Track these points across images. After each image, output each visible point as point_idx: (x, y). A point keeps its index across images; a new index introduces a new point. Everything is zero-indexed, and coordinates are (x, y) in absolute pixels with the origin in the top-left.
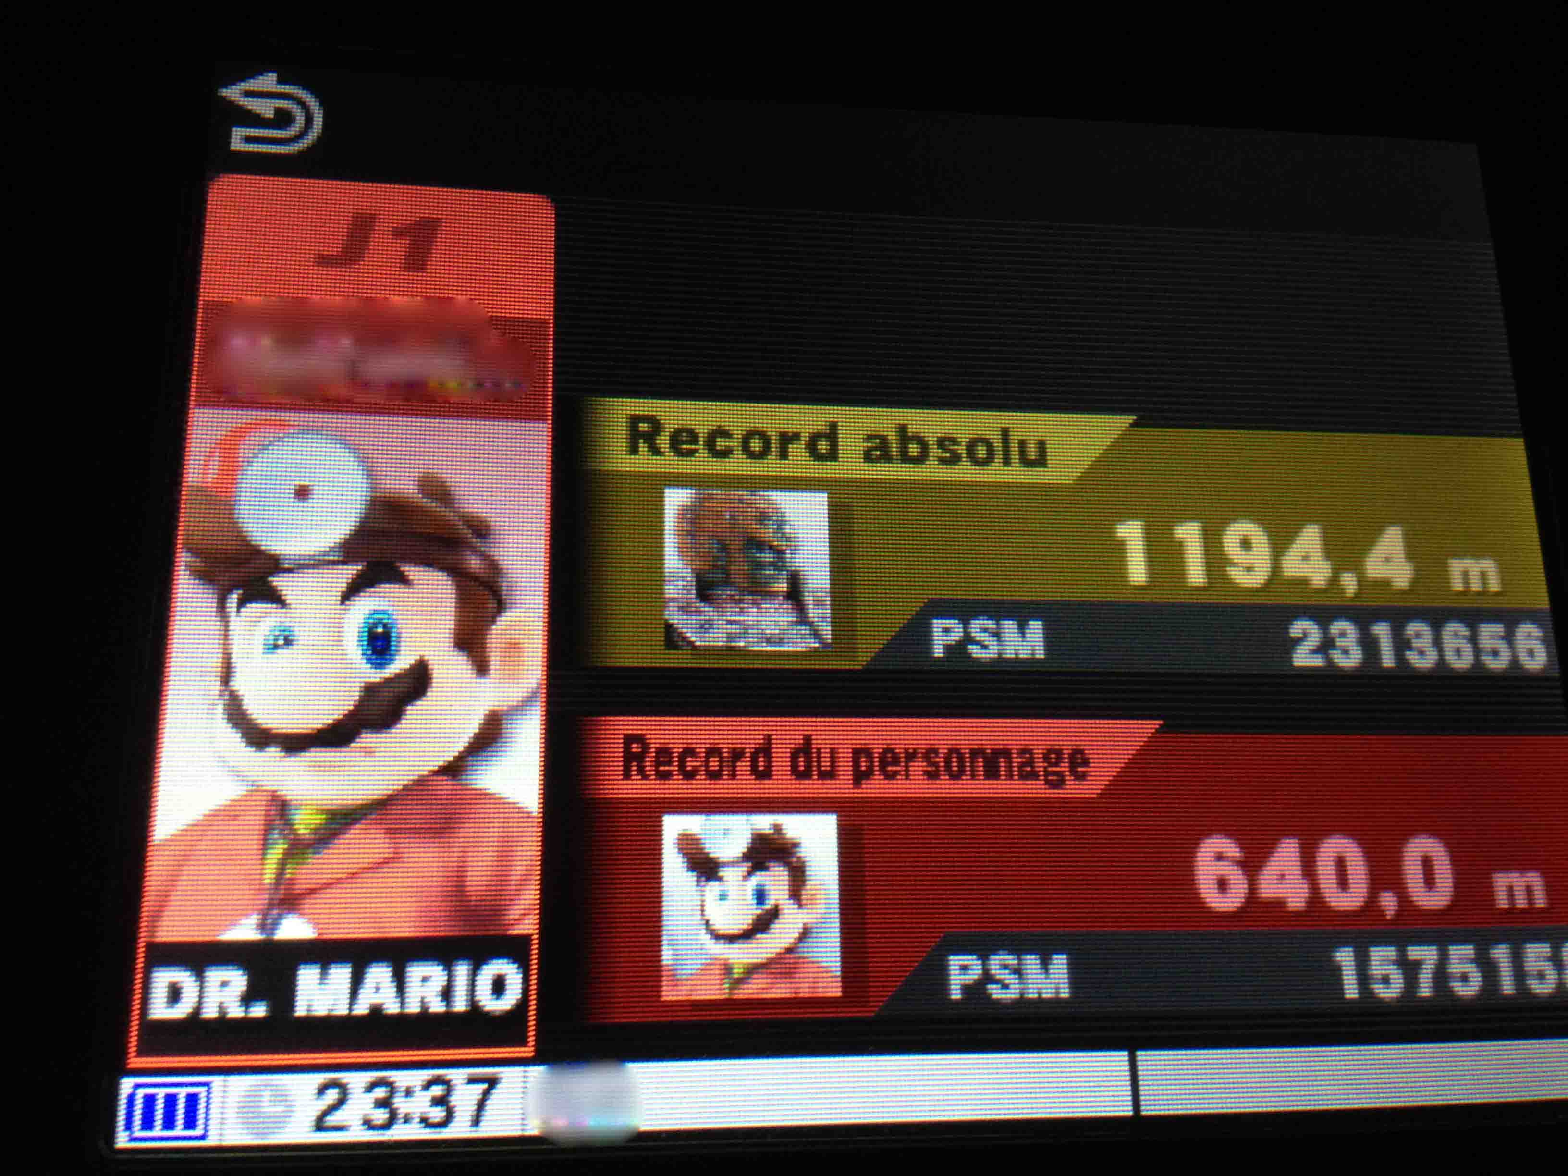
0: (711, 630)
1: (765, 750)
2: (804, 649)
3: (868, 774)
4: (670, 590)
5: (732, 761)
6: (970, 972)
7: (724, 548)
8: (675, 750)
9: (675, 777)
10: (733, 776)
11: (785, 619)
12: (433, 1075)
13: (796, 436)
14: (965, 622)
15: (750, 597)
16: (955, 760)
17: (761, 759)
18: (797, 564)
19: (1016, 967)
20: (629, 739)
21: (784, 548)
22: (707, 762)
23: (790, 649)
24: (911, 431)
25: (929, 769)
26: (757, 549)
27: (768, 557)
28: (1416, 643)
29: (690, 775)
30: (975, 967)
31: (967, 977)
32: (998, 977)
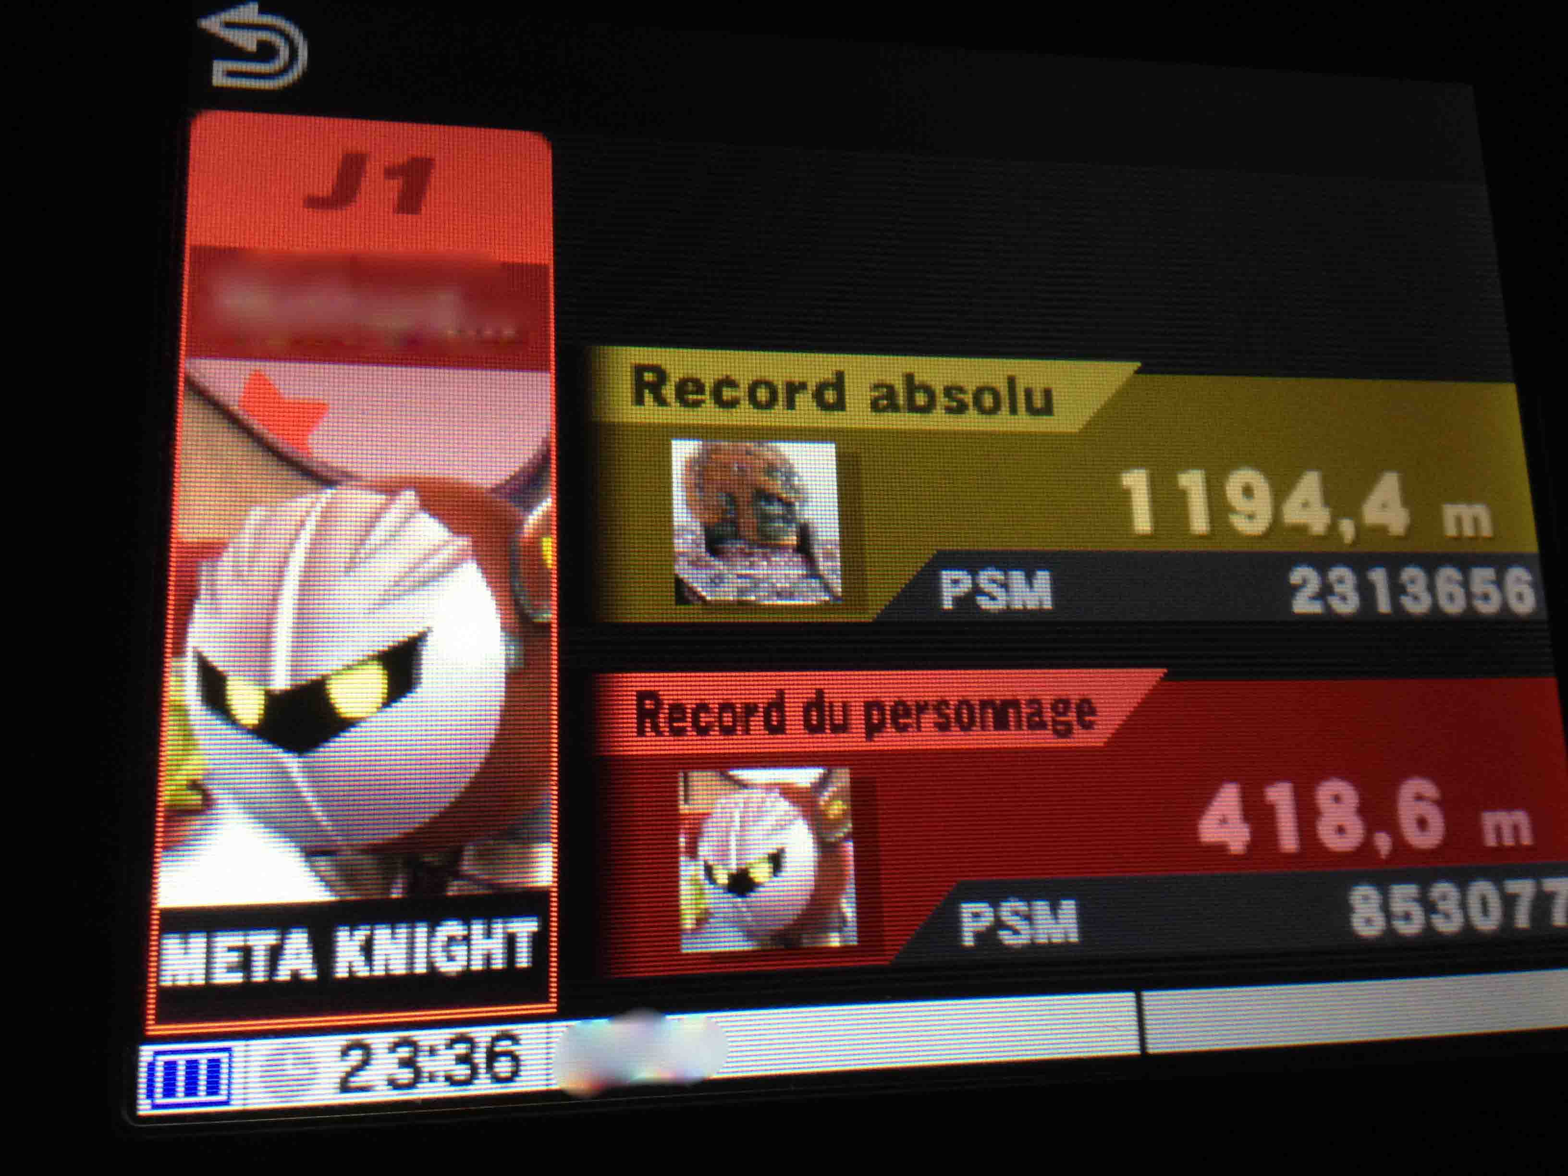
0: (722, 585)
1: (778, 704)
2: (814, 603)
3: (880, 727)
4: (681, 544)
5: (746, 717)
6: (983, 919)
7: (732, 500)
8: (689, 706)
9: (689, 733)
10: (747, 731)
11: (796, 572)
12: (456, 1034)
13: (803, 386)
14: (973, 574)
15: (760, 550)
16: (965, 711)
17: (774, 714)
18: (806, 517)
19: (1027, 913)
20: (642, 696)
21: (793, 500)
22: (720, 717)
23: (801, 603)
24: (918, 379)
25: (941, 720)
26: (765, 501)
27: (776, 509)
28: (1411, 589)
29: (703, 731)
30: (987, 914)
31: (980, 924)
32: (1010, 923)
